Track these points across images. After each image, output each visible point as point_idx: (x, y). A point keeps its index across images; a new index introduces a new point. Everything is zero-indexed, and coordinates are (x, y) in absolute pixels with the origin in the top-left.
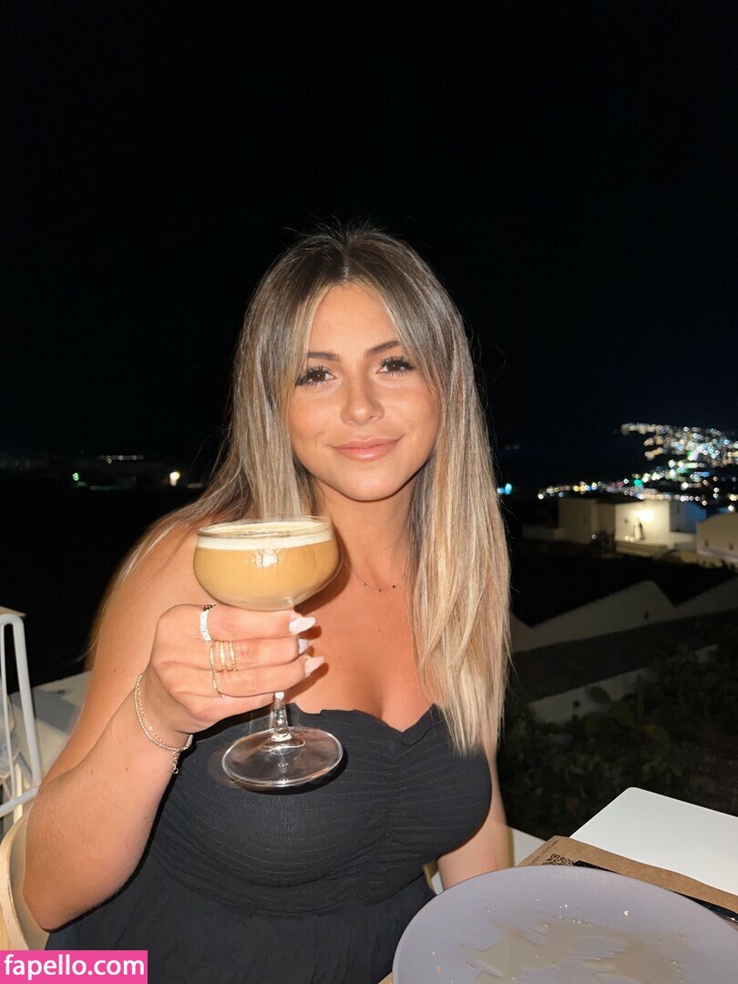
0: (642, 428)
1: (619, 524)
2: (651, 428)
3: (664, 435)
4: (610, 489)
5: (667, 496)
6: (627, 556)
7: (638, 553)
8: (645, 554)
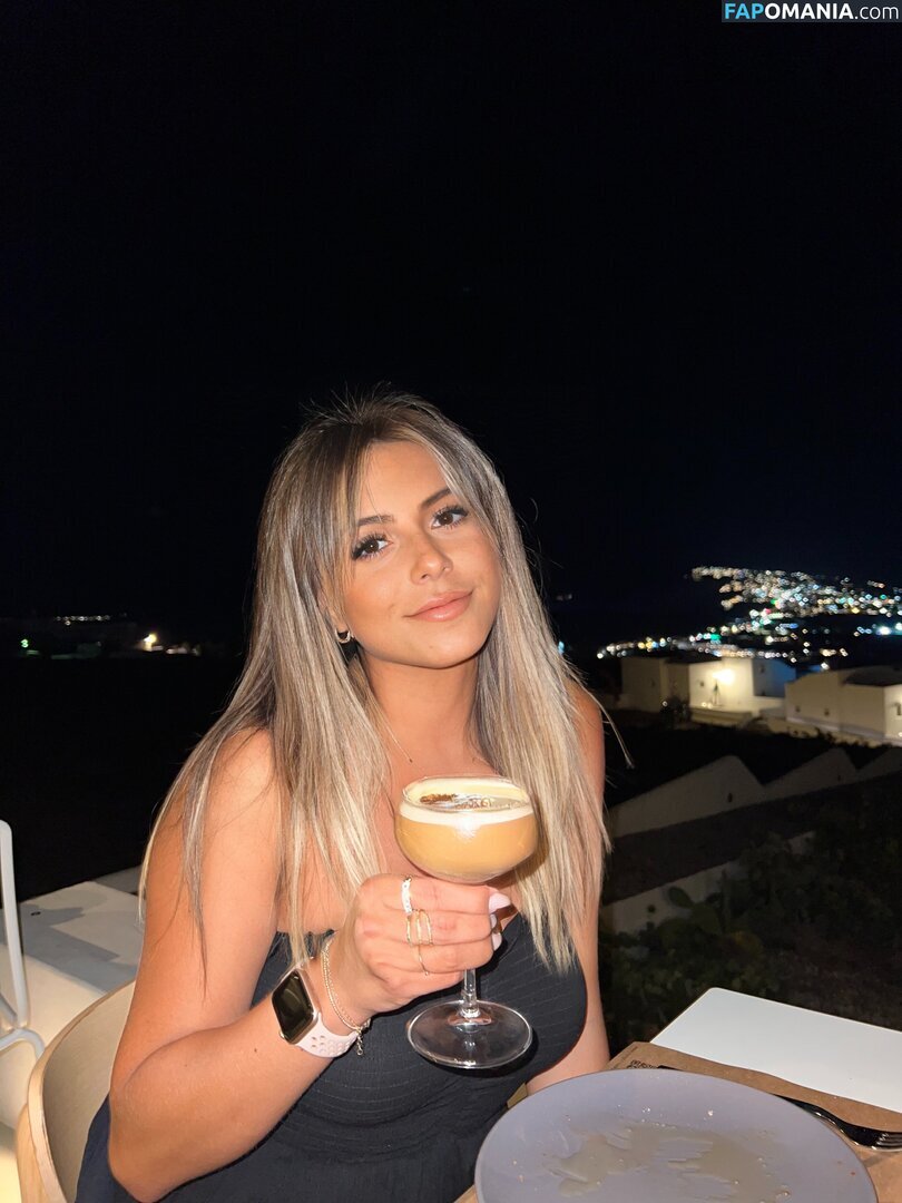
0: (717, 573)
1: (694, 688)
2: (728, 573)
3: (742, 581)
4: (681, 645)
5: (750, 653)
6: (704, 726)
7: (717, 722)
8: (727, 723)
